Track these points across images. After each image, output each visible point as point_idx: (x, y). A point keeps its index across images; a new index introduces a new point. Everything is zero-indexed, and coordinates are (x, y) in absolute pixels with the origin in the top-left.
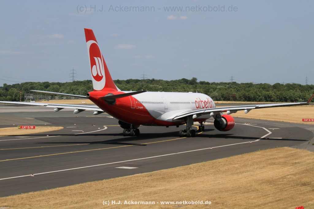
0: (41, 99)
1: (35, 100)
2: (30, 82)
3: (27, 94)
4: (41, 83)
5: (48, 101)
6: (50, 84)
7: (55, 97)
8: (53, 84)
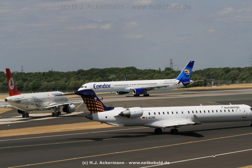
0: (222, 84)
1: (216, 85)
2: (211, 68)
3: (209, 79)
4: (222, 69)
5: (229, 85)
6: (231, 69)
7: (236, 81)
8: (233, 69)
